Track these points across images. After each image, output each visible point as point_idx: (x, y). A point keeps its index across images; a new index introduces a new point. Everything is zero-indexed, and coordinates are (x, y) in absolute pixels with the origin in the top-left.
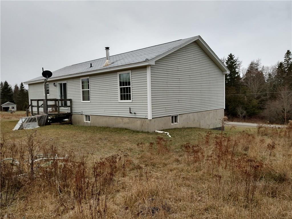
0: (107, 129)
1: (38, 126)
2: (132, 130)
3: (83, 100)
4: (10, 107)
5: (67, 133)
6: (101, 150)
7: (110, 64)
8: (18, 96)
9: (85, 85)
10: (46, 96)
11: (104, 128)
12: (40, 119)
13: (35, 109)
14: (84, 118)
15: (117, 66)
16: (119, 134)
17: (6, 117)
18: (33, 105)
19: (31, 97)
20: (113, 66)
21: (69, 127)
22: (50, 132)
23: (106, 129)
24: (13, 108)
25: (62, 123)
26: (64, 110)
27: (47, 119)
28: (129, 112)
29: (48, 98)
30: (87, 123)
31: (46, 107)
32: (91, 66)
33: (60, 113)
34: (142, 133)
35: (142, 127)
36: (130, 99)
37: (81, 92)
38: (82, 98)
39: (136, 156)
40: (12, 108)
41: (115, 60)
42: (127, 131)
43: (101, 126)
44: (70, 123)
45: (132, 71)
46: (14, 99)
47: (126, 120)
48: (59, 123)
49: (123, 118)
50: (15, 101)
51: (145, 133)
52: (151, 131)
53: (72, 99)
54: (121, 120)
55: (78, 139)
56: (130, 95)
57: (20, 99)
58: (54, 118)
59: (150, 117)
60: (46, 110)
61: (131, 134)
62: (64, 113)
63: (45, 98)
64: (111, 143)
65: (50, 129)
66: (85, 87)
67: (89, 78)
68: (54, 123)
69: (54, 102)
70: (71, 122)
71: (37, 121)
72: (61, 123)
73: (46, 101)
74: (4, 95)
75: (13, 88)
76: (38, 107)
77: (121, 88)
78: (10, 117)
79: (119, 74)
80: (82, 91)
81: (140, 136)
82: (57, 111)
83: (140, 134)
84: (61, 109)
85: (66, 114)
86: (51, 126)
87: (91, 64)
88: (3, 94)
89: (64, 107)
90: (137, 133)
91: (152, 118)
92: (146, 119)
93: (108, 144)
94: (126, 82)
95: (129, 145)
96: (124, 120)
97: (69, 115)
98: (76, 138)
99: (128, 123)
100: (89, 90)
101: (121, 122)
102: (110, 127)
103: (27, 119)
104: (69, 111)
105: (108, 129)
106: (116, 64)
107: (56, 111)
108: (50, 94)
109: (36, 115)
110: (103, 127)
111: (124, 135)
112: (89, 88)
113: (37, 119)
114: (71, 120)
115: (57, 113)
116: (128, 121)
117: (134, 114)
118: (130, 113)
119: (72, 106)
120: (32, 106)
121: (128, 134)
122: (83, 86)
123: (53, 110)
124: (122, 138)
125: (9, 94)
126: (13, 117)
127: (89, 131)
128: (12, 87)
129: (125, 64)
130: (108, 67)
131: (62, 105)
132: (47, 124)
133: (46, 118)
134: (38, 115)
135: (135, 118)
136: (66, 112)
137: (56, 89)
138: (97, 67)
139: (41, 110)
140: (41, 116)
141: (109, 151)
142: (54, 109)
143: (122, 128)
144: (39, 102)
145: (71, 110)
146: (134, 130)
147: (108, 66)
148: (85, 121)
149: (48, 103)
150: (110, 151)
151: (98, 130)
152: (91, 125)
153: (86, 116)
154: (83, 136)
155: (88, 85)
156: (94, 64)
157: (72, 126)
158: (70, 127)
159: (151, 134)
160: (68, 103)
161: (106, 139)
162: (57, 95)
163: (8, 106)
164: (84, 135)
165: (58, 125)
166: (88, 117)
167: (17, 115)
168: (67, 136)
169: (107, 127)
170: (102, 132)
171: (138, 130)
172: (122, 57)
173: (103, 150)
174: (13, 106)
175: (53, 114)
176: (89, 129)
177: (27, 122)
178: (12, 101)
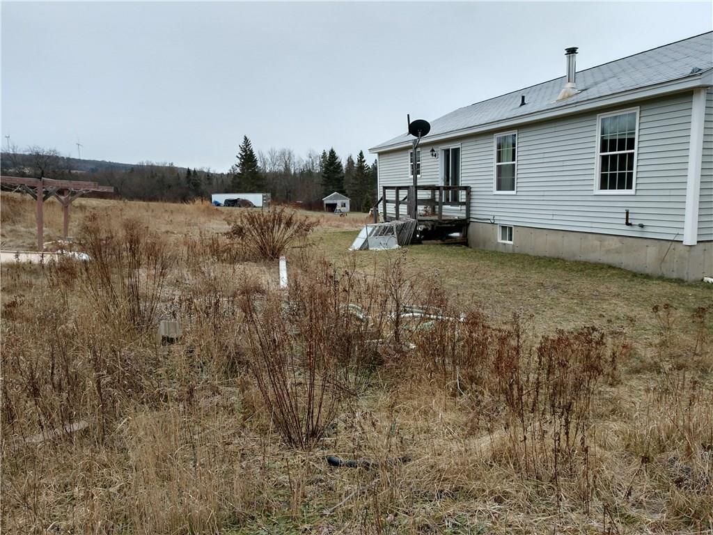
0: (556, 264)
1: (397, 245)
2: (629, 272)
3: (499, 188)
4: (339, 202)
5: (459, 264)
6: (544, 311)
7: (577, 94)
8: (353, 181)
9: (506, 151)
10: (415, 180)
11: (550, 261)
12: (401, 229)
13: (391, 208)
14: (499, 231)
15: (597, 96)
16: (591, 276)
17: (333, 223)
18: (387, 199)
19: (381, 183)
20: (586, 99)
21: (462, 251)
22: (423, 260)
23: (553, 262)
24: (344, 205)
25: (446, 241)
26: (452, 212)
27: (416, 232)
28: (624, 222)
29: (418, 184)
30: (505, 244)
31: (415, 203)
32: (523, 103)
33: (443, 218)
34: (660, 282)
35: (661, 264)
36: (630, 187)
37: (495, 169)
38: (495, 185)
39: (646, 339)
40: (342, 206)
41: (590, 81)
42: (614, 272)
43: (541, 254)
44: (464, 242)
45: (644, 108)
46: (345, 187)
47: (615, 244)
48: (439, 241)
49: (603, 236)
50: (347, 191)
51: (670, 280)
52: (692, 276)
53: (471, 186)
54: (598, 243)
55: (485, 280)
56: (630, 175)
57: (356, 188)
58: (430, 229)
59: (690, 238)
60: (412, 211)
61: (626, 280)
62: (452, 218)
63: (412, 184)
64: (572, 299)
65: (422, 253)
66: (504, 156)
67: (516, 133)
68: (429, 241)
69: (429, 192)
70: (467, 240)
71: (395, 233)
72: (444, 241)
73: (414, 189)
74: (328, 178)
75: (344, 164)
76: (398, 203)
77: (603, 157)
78: (340, 223)
79: (601, 117)
80: (497, 166)
81: (656, 288)
82: (437, 213)
83: (654, 282)
84: (445, 209)
85: (456, 220)
86: (423, 246)
87: (523, 98)
88: (326, 175)
89: (452, 204)
90: (645, 280)
91: (698, 242)
92: (678, 245)
93: (563, 300)
94: (622, 141)
95: (622, 309)
96: (606, 243)
97: (462, 225)
98: (480, 277)
99: (618, 252)
100: (514, 165)
101: (599, 248)
102: (566, 259)
103: (377, 229)
104: (463, 216)
105: (558, 263)
106: (593, 93)
107: (434, 213)
108: (423, 174)
109: (393, 221)
110: (545, 256)
111: (606, 282)
112: (514, 160)
113: (395, 230)
114: (465, 236)
115: (435, 218)
116: (619, 245)
117: (638, 229)
118: (628, 224)
119: (470, 203)
120: (386, 202)
121: (619, 279)
122: (499, 154)
123: (426, 211)
124: (602, 289)
125: (336, 176)
126: (345, 224)
127: (511, 265)
128: (342, 163)
129: (624, 90)
130: (570, 101)
131: (448, 199)
132: (414, 241)
133: (413, 229)
134: (397, 221)
135: (640, 240)
136: (456, 218)
137: (437, 163)
138: (539, 105)
139: (403, 209)
140: (403, 223)
141: (565, 316)
142: (429, 209)
143: (600, 264)
144: (400, 193)
145: (468, 211)
146: (635, 271)
147: (572, 99)
148: (500, 241)
149: (418, 196)
150: (570, 317)
151: (533, 263)
152: (513, 250)
153: (504, 228)
154: (498, 275)
155: (514, 151)
156: (531, 98)
157: (470, 250)
158: (465, 252)
159: (690, 286)
160: (462, 196)
161: (555, 287)
162: (437, 176)
163: (335, 202)
164: (499, 273)
165: (437, 246)
166: (507, 231)
167: (353, 220)
168: (459, 270)
169: (556, 257)
170: (543, 269)
171: (648, 271)
172: (611, 70)
173: (549, 313)
174: (344, 201)
175: (427, 220)
176: (510, 259)
177: (376, 235)
178: (342, 192)
